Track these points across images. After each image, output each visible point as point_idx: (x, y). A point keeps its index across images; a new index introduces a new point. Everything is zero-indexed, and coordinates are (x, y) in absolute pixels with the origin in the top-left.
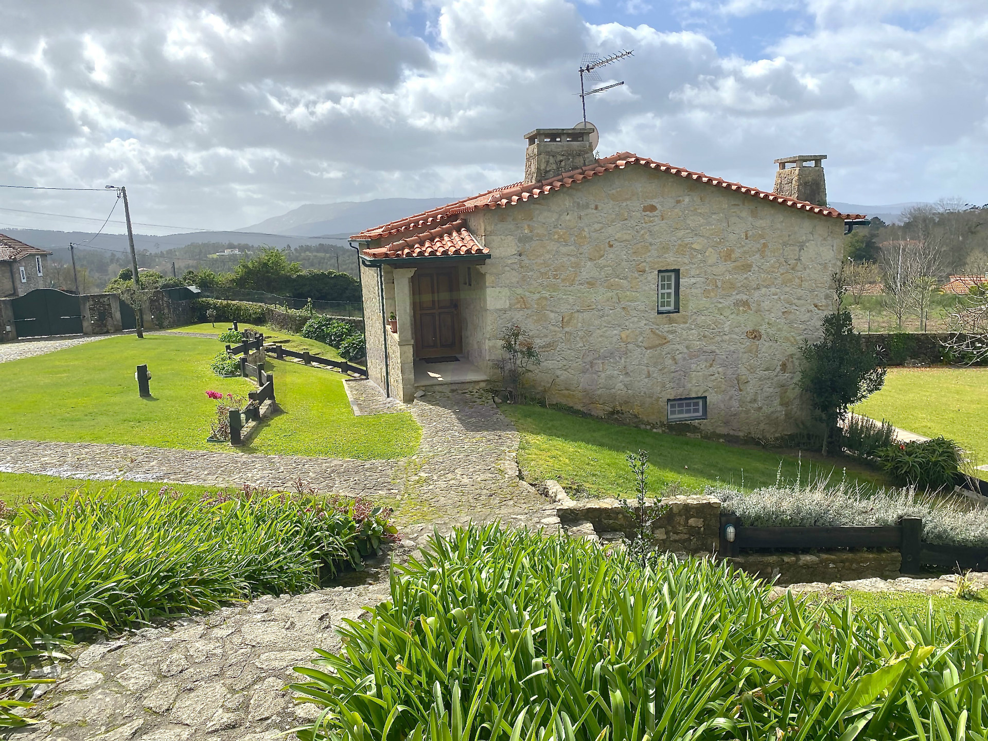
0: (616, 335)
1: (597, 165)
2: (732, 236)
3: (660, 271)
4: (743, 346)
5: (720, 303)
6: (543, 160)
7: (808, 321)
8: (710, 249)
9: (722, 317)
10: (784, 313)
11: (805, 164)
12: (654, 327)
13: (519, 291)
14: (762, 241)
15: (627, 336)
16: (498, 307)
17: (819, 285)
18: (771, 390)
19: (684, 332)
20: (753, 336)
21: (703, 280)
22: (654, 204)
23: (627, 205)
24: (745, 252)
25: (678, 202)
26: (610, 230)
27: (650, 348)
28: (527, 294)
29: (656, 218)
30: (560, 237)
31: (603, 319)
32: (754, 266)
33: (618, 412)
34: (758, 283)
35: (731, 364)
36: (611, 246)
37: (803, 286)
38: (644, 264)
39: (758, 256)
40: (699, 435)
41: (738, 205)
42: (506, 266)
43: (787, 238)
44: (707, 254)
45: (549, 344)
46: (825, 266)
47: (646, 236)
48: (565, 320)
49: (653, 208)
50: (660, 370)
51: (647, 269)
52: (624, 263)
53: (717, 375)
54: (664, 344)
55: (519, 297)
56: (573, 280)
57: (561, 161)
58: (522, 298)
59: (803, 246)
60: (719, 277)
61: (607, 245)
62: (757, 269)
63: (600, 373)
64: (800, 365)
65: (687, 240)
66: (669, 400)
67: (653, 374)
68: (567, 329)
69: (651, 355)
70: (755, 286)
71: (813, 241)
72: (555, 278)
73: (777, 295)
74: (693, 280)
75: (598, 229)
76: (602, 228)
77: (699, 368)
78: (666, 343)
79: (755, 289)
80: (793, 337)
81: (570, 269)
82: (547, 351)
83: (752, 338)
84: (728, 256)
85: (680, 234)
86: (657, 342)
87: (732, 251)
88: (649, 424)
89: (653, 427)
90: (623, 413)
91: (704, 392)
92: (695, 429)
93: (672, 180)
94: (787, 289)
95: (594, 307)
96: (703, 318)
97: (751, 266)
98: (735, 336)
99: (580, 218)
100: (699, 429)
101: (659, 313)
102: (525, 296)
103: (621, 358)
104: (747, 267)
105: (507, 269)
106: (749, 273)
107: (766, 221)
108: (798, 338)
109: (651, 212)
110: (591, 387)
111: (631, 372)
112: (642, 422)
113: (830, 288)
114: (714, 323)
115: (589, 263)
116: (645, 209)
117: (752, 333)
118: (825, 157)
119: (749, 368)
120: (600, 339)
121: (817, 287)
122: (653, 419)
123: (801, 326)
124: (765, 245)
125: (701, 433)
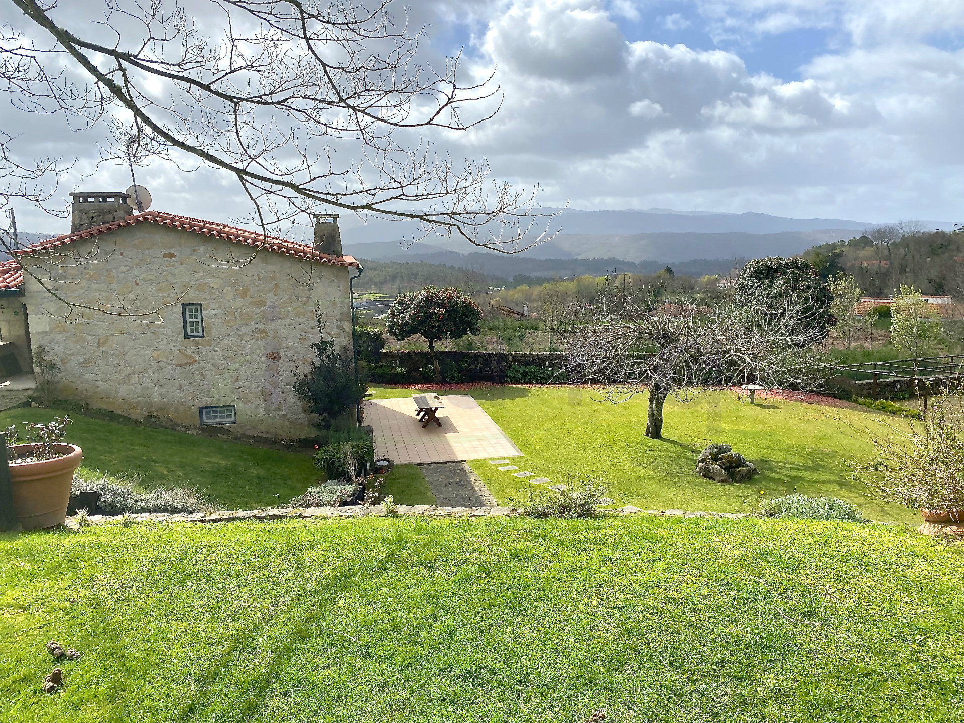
0: (148, 354)
2: (245, 278)
3: (182, 305)
4: (264, 365)
5: (240, 330)
6: (77, 217)
8: (228, 288)
9: (243, 342)
10: (299, 339)
12: (182, 348)
13: (60, 318)
14: (274, 282)
15: (158, 356)
16: (38, 331)
18: (294, 401)
19: (210, 354)
20: (273, 358)
21: (222, 312)
22: (173, 252)
23: (149, 252)
24: (259, 291)
25: (194, 250)
26: (136, 272)
27: (181, 365)
28: (65, 320)
29: (176, 263)
30: (91, 276)
31: (135, 341)
32: (268, 302)
33: (155, 416)
34: (272, 316)
35: (255, 380)
36: (137, 284)
38: (169, 299)
39: (271, 294)
40: (230, 436)
41: (249, 254)
42: (44, 298)
43: (297, 280)
44: (225, 291)
45: (88, 360)
47: (168, 277)
48: (101, 342)
49: (172, 255)
50: (191, 383)
51: (172, 303)
52: (150, 298)
53: (242, 388)
54: (192, 362)
55: (58, 322)
59: (311, 286)
60: (237, 310)
61: (134, 283)
62: (271, 304)
63: (136, 385)
65: (205, 281)
66: (199, 408)
67: (185, 386)
68: (104, 349)
69: (181, 371)
71: (320, 283)
73: (292, 325)
74: (214, 312)
75: (125, 271)
76: (129, 270)
77: (225, 382)
78: (194, 362)
79: (271, 320)
81: (102, 301)
82: (87, 367)
84: (244, 293)
85: (199, 275)
86: (186, 361)
87: (247, 290)
88: (184, 426)
89: (188, 429)
90: (159, 418)
91: (232, 401)
92: (226, 431)
94: (301, 321)
95: (126, 332)
96: (226, 342)
97: (266, 302)
98: (256, 357)
99: (108, 261)
100: (229, 431)
101: (185, 338)
102: (64, 322)
103: (154, 373)
104: (262, 303)
106: (265, 307)
107: (276, 266)
109: (171, 258)
110: (129, 396)
111: (165, 384)
112: (178, 425)
113: (340, 320)
114: (236, 347)
115: (119, 297)
116: (166, 256)
117: (272, 355)
119: (271, 383)
120: (134, 358)
121: (329, 319)
122: (187, 422)
124: (277, 285)
125: (231, 434)
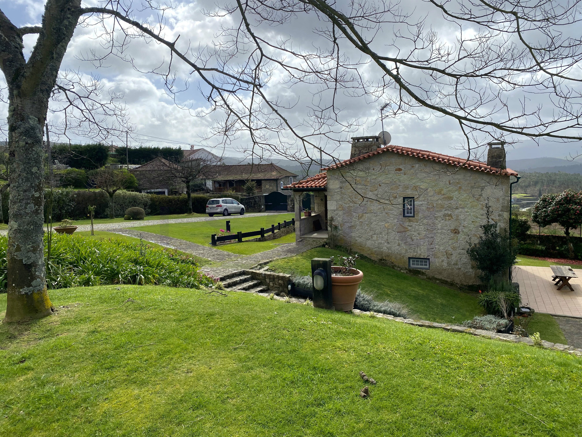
0: (383, 225)
2: (441, 183)
3: (403, 198)
4: (449, 236)
5: (436, 214)
6: (354, 150)
8: (430, 189)
9: (437, 221)
10: (473, 222)
12: (401, 223)
13: (340, 203)
14: (459, 186)
15: (388, 226)
16: (332, 209)
17: (495, 209)
18: (466, 260)
19: (417, 227)
20: (455, 232)
21: (426, 203)
22: (401, 168)
23: (388, 168)
24: (449, 191)
25: (413, 167)
26: (380, 179)
27: (400, 232)
28: (344, 204)
29: (402, 174)
30: (358, 181)
31: (377, 217)
32: (454, 197)
33: (384, 260)
34: (457, 206)
35: (442, 244)
36: (380, 186)
37: (484, 209)
38: (396, 194)
41: (445, 168)
42: (335, 193)
43: (474, 185)
44: (428, 191)
45: (353, 226)
46: (498, 200)
47: (397, 182)
48: (360, 216)
50: (405, 243)
51: (398, 197)
52: (387, 193)
53: (435, 249)
54: (407, 231)
55: (340, 205)
57: (361, 150)
58: (342, 206)
59: (483, 189)
60: (435, 202)
61: (378, 185)
62: (456, 199)
63: (375, 241)
65: (418, 184)
66: (409, 258)
67: (401, 244)
68: (360, 220)
69: (400, 236)
70: (455, 207)
71: (490, 186)
73: (468, 212)
74: (421, 203)
75: (374, 178)
76: (376, 178)
77: (425, 244)
79: (455, 209)
81: (362, 195)
82: (352, 229)
84: (439, 193)
85: (414, 181)
86: (403, 230)
87: (442, 190)
88: (399, 267)
89: (401, 269)
90: (386, 261)
91: (428, 256)
92: (423, 274)
93: (409, 157)
94: (474, 210)
96: (426, 220)
98: (444, 231)
99: (366, 173)
100: (425, 274)
101: (403, 217)
103: (385, 235)
104: (450, 198)
106: (452, 201)
107: (461, 176)
109: (399, 171)
110: (371, 247)
111: (390, 242)
112: (395, 266)
113: (502, 211)
114: (433, 224)
115: (371, 193)
116: (397, 170)
117: (454, 230)
119: (452, 247)
120: (376, 226)
122: (401, 265)
124: (460, 188)
125: (426, 276)
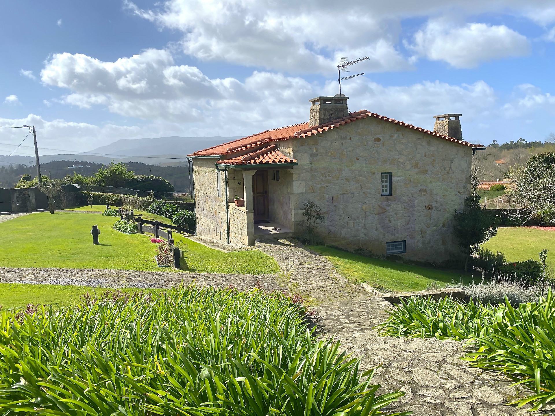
0: (360, 207)
1: (350, 116)
2: (418, 155)
3: (382, 173)
4: (424, 213)
5: (412, 190)
6: (323, 113)
7: (455, 200)
8: (408, 162)
9: (413, 198)
10: (443, 196)
11: (451, 118)
12: (379, 203)
13: (311, 183)
14: (433, 158)
15: (366, 208)
16: (299, 192)
17: (460, 181)
18: (438, 237)
19: (395, 206)
21: (404, 178)
22: (380, 138)
23: (366, 138)
24: (424, 164)
25: (391, 137)
26: (357, 151)
27: (377, 214)
28: (315, 185)
29: (380, 145)
30: (332, 154)
31: (353, 198)
32: (429, 171)
33: (361, 249)
34: (431, 180)
35: (418, 223)
36: (358, 159)
37: (453, 181)
38: (374, 169)
39: (430, 166)
40: (402, 261)
41: (421, 139)
42: (304, 169)
43: (445, 157)
44: (406, 164)
45: (326, 212)
46: (463, 171)
47: (376, 155)
48: (334, 199)
49: (379, 140)
50: (382, 226)
51: (376, 172)
52: (364, 169)
53: (411, 229)
55: (310, 186)
56: (339, 177)
57: (332, 114)
58: (312, 187)
59: (452, 161)
60: (412, 177)
61: (356, 159)
62: (430, 172)
63: (352, 228)
64: (452, 223)
65: (396, 157)
66: (387, 243)
67: (379, 228)
69: (378, 218)
70: (429, 181)
71: (457, 158)
72: (329, 176)
73: (440, 186)
74: (399, 178)
75: (351, 150)
76: (353, 150)
77: (402, 225)
78: (385, 212)
79: (429, 183)
80: (448, 208)
81: (337, 171)
82: (325, 216)
83: (428, 209)
84: (416, 165)
85: (393, 153)
86: (381, 211)
87: (418, 163)
88: (377, 256)
89: (379, 258)
90: (363, 250)
91: (405, 238)
92: (400, 258)
93: (388, 125)
94: (445, 183)
95: (349, 192)
96: (404, 198)
97: (427, 171)
98: (420, 208)
99: (342, 144)
100: (402, 258)
101: (382, 196)
102: (313, 186)
103: (362, 220)
104: (425, 172)
105: (304, 171)
106: (426, 175)
107: (435, 147)
108: (450, 209)
109: (378, 141)
110: (347, 236)
111: (368, 227)
112: (373, 255)
113: (465, 183)
114: (409, 201)
115: (347, 169)
116: (375, 140)
117: (428, 206)
118: (461, 115)
119: (426, 225)
120: (352, 210)
121: (459, 182)
122: (379, 253)
123: (452, 203)
124: (434, 160)
